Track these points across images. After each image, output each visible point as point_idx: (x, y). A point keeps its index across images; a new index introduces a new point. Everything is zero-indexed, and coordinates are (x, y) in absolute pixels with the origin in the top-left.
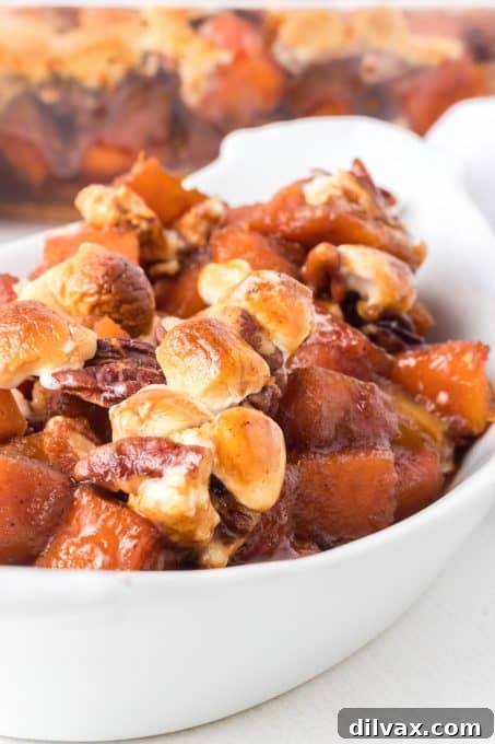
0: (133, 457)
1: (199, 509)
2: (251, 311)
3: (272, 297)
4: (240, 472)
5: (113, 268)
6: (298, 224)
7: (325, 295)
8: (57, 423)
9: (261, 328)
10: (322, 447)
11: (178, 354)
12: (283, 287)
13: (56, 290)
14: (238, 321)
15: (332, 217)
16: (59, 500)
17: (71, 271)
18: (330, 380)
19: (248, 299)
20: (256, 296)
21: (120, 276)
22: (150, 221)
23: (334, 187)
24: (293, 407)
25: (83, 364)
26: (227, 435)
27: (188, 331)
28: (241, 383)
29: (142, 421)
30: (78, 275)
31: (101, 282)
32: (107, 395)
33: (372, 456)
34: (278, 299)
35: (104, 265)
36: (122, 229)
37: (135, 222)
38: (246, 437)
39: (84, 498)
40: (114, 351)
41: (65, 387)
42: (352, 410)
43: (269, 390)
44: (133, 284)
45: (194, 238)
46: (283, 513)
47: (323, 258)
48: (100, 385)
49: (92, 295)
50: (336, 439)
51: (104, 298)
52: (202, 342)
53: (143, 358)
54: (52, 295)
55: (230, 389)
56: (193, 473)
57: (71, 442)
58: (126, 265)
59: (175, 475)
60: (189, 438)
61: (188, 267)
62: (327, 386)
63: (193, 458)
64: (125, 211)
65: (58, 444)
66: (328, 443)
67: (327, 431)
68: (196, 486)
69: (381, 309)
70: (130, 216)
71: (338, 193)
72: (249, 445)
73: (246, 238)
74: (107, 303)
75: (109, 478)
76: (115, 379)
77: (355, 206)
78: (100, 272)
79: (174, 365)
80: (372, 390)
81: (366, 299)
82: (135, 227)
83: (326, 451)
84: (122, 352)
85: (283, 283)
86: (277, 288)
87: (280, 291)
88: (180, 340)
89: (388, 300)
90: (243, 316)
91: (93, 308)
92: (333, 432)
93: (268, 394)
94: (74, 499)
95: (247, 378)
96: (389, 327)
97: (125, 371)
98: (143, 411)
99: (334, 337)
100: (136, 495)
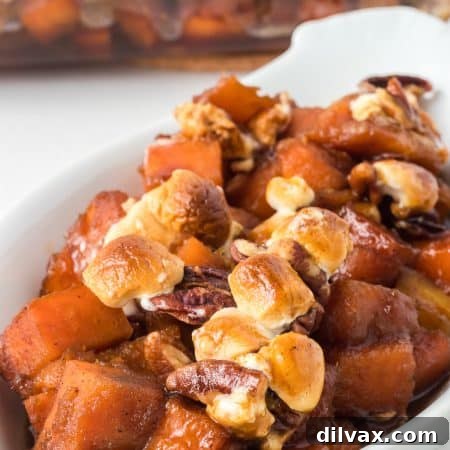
0: (209, 377)
1: (258, 417)
2: (301, 242)
3: (317, 230)
4: (289, 388)
5: (198, 195)
6: (345, 138)
7: (366, 199)
8: (153, 338)
9: (309, 256)
10: (356, 345)
11: (244, 285)
12: (326, 223)
13: (154, 211)
14: (290, 252)
15: (372, 133)
16: (154, 412)
17: (165, 195)
18: (363, 292)
19: (300, 233)
20: (305, 230)
21: (203, 202)
22: (230, 131)
23: (375, 104)
24: (334, 313)
25: (172, 288)
26: (279, 358)
27: (251, 267)
28: (291, 309)
29: (216, 345)
30: (170, 200)
31: (188, 208)
32: (191, 315)
33: (394, 351)
34: (322, 232)
35: (191, 193)
36: (208, 139)
37: (218, 132)
38: (293, 359)
39: (173, 408)
40: (197, 276)
41: (159, 309)
42: (380, 313)
43: (314, 311)
44: (213, 208)
45: (266, 139)
46: (325, 405)
47: (362, 176)
48: (186, 308)
49: (182, 217)
50: (367, 337)
51: (191, 219)
52: (262, 277)
53: (219, 283)
54: (152, 215)
55: (283, 315)
56: (252, 393)
57: (165, 352)
58: (208, 192)
59: (240, 393)
60: (250, 362)
61: (260, 164)
62: (361, 295)
63: (253, 381)
64: (210, 123)
65: (155, 353)
66: (361, 341)
67: (360, 331)
68: (255, 401)
69: (409, 210)
70: (214, 127)
71: (378, 109)
72: (295, 366)
73: (304, 152)
74: (193, 223)
75: (191, 391)
76: (197, 303)
77: (391, 120)
78: (187, 200)
79: (241, 292)
80: (396, 297)
81: (397, 202)
82: (218, 136)
83: (360, 348)
84: (203, 277)
85: (326, 219)
86: (321, 223)
87: (324, 226)
88: (246, 274)
89: (415, 204)
90: (294, 248)
91: (183, 226)
92: (365, 333)
93: (313, 315)
94: (165, 410)
95: (296, 305)
96: (416, 222)
97: (205, 295)
98: (217, 336)
99: (370, 242)
100: (212, 404)
